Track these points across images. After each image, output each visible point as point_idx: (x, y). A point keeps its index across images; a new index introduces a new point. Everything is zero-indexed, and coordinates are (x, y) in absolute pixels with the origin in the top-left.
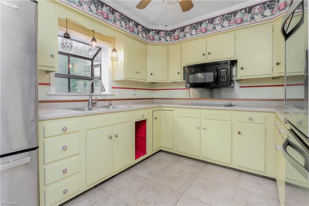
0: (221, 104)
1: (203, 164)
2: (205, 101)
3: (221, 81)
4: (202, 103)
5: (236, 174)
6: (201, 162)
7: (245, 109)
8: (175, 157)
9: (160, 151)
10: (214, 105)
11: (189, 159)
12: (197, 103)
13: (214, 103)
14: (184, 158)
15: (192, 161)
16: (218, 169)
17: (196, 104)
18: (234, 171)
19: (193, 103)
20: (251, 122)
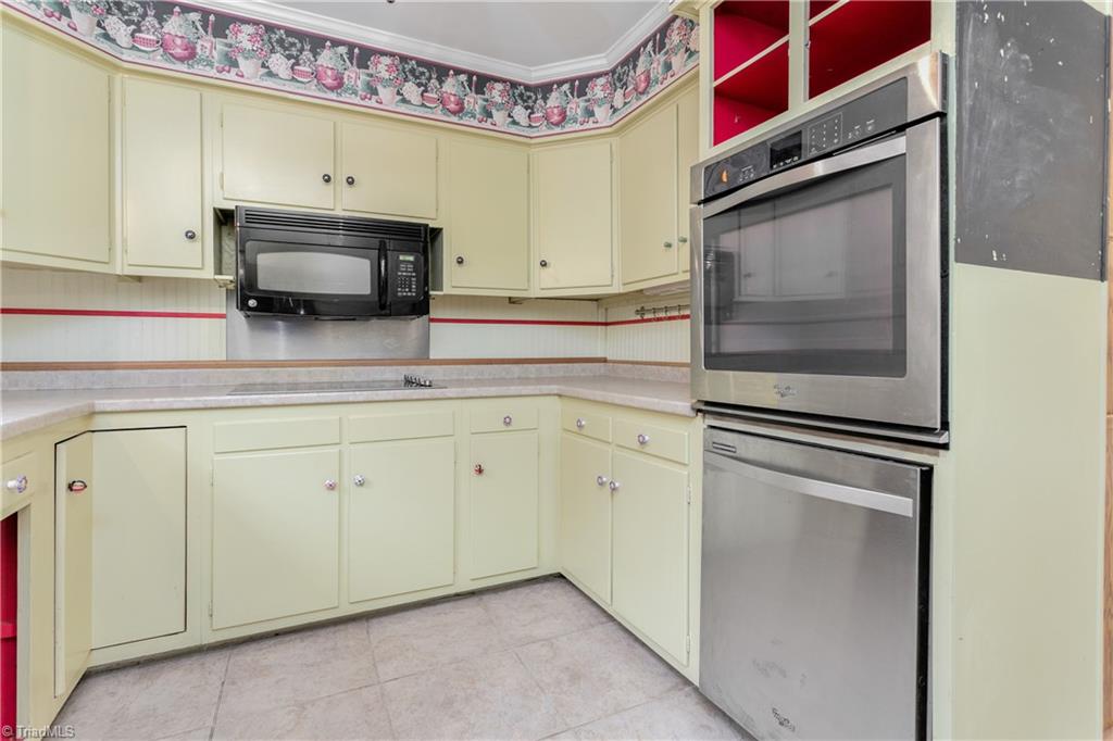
0: (370, 379)
1: (352, 629)
2: (310, 372)
3: (400, 294)
4: (291, 380)
5: (469, 609)
6: (342, 627)
7: (493, 390)
8: (203, 664)
9: (88, 676)
10: (344, 385)
11: (279, 639)
12: (270, 381)
13: (345, 378)
14: (254, 646)
15: (302, 641)
16: (414, 619)
17: (261, 384)
18: (460, 602)
19: (251, 381)
20: (510, 428)
